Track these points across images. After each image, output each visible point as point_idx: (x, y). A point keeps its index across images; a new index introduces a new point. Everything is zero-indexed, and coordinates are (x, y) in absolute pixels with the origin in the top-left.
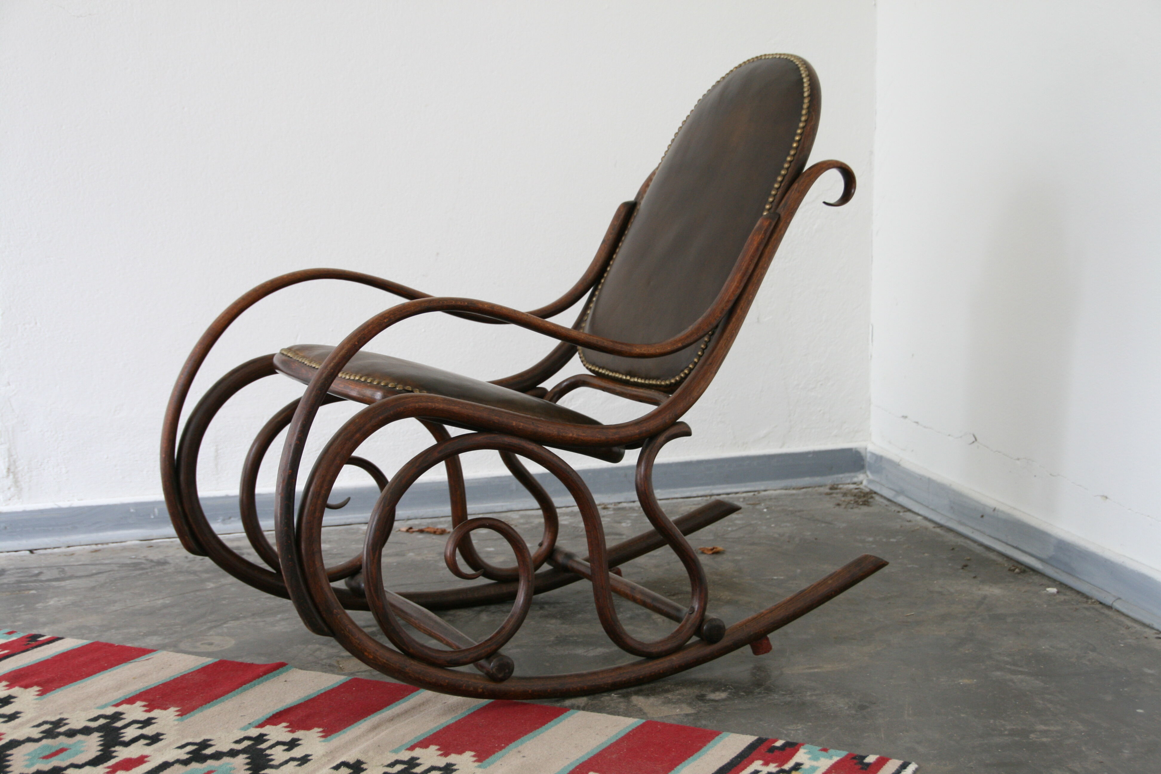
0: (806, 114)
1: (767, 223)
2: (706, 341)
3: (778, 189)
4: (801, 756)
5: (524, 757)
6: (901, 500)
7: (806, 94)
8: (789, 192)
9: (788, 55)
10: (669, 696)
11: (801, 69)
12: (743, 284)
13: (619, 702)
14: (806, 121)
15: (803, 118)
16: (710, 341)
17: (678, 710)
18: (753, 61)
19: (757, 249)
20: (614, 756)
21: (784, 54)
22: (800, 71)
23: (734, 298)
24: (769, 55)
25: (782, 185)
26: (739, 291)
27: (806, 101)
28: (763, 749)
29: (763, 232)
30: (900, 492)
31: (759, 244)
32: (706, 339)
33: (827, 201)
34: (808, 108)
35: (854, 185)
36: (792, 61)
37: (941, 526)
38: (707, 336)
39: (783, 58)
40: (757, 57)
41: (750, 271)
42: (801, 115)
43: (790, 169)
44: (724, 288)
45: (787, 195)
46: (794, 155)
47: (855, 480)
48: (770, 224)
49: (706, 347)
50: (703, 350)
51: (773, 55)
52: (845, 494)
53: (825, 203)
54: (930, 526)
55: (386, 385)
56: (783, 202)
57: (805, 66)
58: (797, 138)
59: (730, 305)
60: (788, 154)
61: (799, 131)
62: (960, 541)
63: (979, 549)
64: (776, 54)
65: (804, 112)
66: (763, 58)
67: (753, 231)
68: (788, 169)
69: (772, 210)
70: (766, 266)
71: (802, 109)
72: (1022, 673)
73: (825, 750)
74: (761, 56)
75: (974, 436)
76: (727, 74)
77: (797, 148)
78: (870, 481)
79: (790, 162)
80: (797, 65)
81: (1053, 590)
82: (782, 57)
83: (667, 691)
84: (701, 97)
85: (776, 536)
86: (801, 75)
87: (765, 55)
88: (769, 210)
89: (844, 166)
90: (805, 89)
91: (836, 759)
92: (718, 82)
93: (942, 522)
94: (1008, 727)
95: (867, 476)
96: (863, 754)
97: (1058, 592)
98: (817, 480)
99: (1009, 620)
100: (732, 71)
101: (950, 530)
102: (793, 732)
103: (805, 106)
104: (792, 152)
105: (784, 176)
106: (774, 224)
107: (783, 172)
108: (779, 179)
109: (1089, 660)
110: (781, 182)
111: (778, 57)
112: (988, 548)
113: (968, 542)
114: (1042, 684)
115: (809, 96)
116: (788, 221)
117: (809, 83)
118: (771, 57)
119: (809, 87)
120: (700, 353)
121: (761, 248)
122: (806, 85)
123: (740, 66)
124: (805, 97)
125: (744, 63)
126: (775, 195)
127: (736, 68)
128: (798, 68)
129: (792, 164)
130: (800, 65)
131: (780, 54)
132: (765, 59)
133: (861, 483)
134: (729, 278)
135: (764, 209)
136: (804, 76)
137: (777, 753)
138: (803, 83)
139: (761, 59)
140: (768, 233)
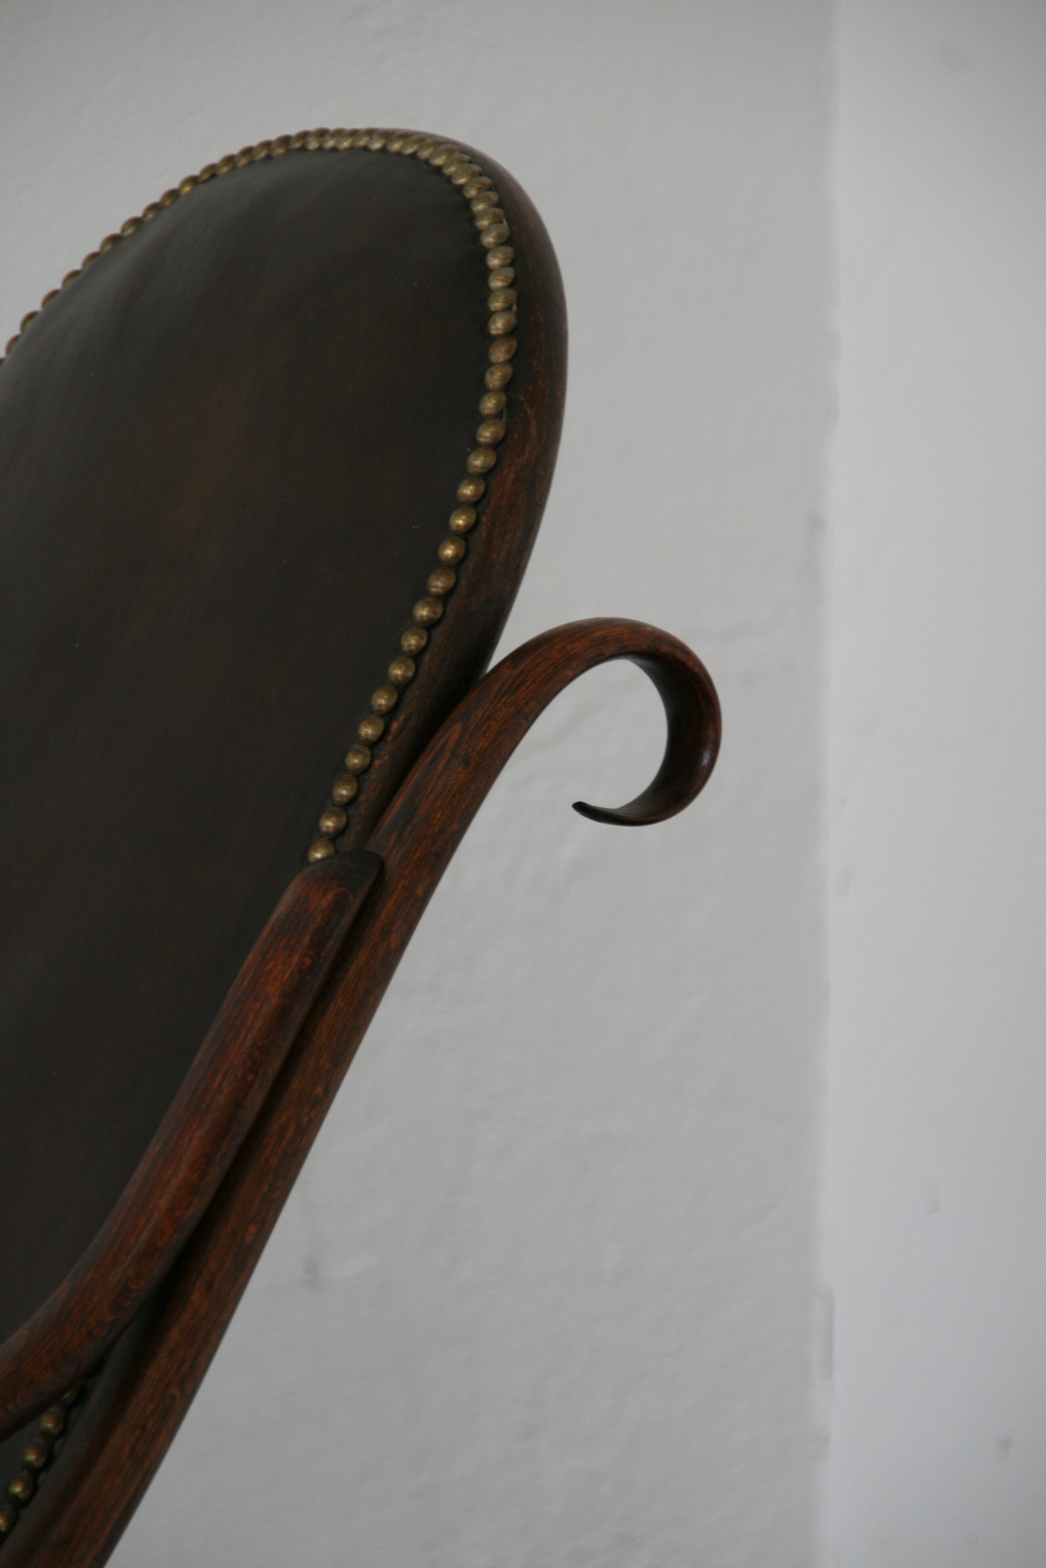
0: (498, 415)
1: (324, 901)
2: (45, 1434)
3: (373, 745)
7: (498, 325)
8: (425, 760)
9: (422, 139)
11: (479, 207)
12: (216, 1175)
14: (496, 446)
15: (486, 434)
16: (64, 1429)
18: (269, 157)
19: (282, 1015)
21: (405, 136)
22: (472, 218)
23: (174, 1239)
24: (339, 133)
25: (395, 726)
26: (198, 1206)
29: (306, 941)
31: (290, 995)
32: (48, 1423)
33: (595, 801)
34: (508, 387)
35: (711, 734)
36: (438, 170)
38: (54, 1409)
39: (398, 154)
40: (285, 140)
41: (249, 1116)
43: (427, 657)
44: (130, 1192)
45: (416, 775)
46: (445, 597)
48: (338, 904)
49: (49, 1459)
50: (34, 1475)
51: (354, 133)
53: (582, 808)
56: (398, 804)
57: (494, 196)
59: (158, 1268)
64: (370, 132)
65: (489, 405)
66: (313, 145)
67: (265, 932)
68: (417, 656)
69: (348, 842)
70: (319, 1090)
71: (483, 390)
74: (304, 136)
76: (154, 208)
77: (457, 564)
79: (429, 626)
80: (460, 188)
82: (396, 146)
84: (36, 305)
86: (477, 234)
87: (322, 133)
88: (335, 837)
89: (664, 648)
90: (497, 304)
92: (114, 240)
100: (173, 194)
103: (495, 378)
104: (438, 584)
105: (402, 688)
106: (355, 904)
107: (398, 671)
108: (382, 700)
110: (389, 715)
111: (377, 145)
115: (511, 333)
116: (420, 891)
117: (510, 272)
118: (345, 144)
119: (512, 293)
120: (17, 1489)
121: (300, 1012)
122: (496, 283)
123: (212, 172)
124: (494, 338)
125: (230, 160)
126: (360, 775)
127: (193, 181)
128: (467, 204)
129: (438, 634)
130: (472, 193)
131: (388, 135)
132: (320, 149)
134: (155, 1146)
135: (313, 835)
136: (489, 240)
138: (486, 272)
139: (303, 149)
140: (332, 946)
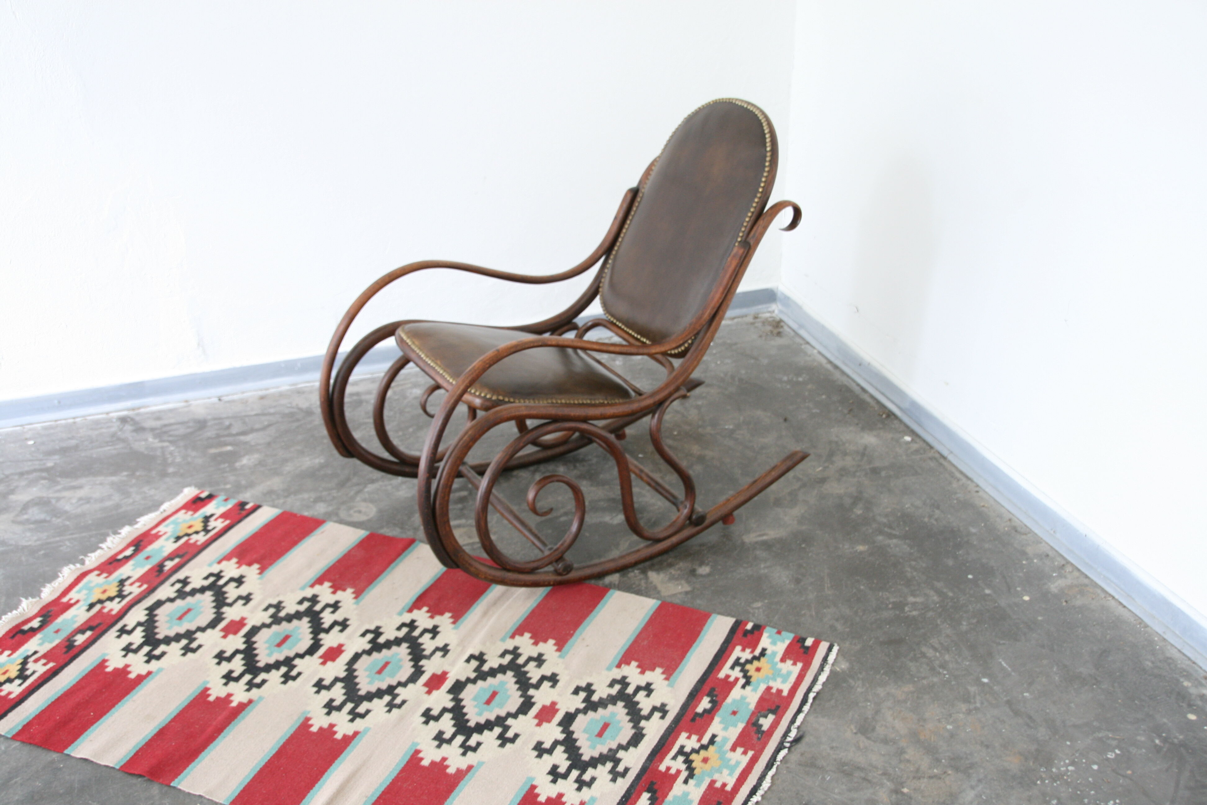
0: (768, 166)
1: (741, 251)
3: (748, 222)
4: (765, 641)
5: (587, 646)
6: (802, 332)
8: (757, 226)
10: (672, 571)
13: (641, 579)
14: (768, 172)
15: (767, 169)
17: (680, 587)
19: (735, 270)
20: (646, 642)
23: (718, 305)
26: (721, 301)
27: (769, 154)
28: (739, 633)
29: (738, 258)
30: (801, 326)
31: (736, 266)
33: (782, 228)
34: (770, 161)
35: (800, 216)
37: (830, 362)
41: (729, 286)
42: (765, 166)
43: (755, 209)
45: (755, 228)
46: (759, 198)
47: (770, 309)
48: (744, 252)
52: (764, 323)
53: (780, 229)
54: (824, 361)
55: (485, 396)
56: (752, 233)
58: (762, 185)
59: (715, 310)
60: (756, 196)
61: (764, 179)
62: (844, 380)
63: (857, 390)
65: (767, 164)
69: (744, 238)
71: (765, 161)
72: (895, 537)
73: (779, 633)
75: (857, 308)
77: (762, 192)
78: (781, 312)
79: (756, 202)
81: (908, 438)
83: (670, 565)
85: (722, 375)
86: (764, 130)
88: (742, 237)
89: (794, 205)
91: (787, 642)
93: (832, 359)
94: (892, 600)
95: (778, 306)
96: (804, 636)
97: (912, 440)
98: (744, 311)
99: (883, 474)
101: (836, 367)
102: (756, 611)
103: (768, 159)
104: (759, 195)
105: (753, 213)
106: (746, 252)
107: (752, 210)
108: (750, 214)
109: (936, 520)
110: (750, 217)
112: (864, 390)
113: (850, 381)
114: (908, 549)
124: (768, 152)
126: (746, 227)
128: (763, 125)
129: (758, 204)
133: (773, 312)
135: (739, 236)
137: (749, 637)
138: (765, 135)
140: (742, 259)
